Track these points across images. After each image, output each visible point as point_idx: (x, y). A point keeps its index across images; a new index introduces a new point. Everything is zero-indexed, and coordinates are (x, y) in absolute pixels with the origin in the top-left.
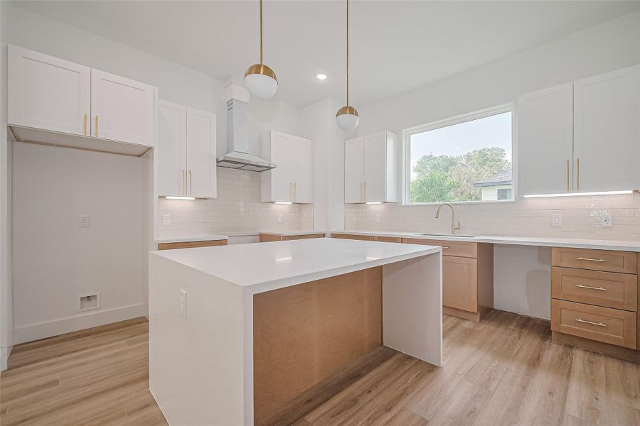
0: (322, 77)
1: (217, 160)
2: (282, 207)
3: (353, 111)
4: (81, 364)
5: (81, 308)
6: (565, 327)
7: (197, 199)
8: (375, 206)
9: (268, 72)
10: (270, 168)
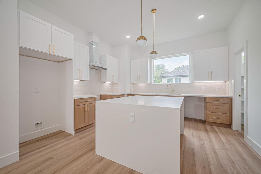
0: (128, 37)
1: (90, 65)
2: (107, 84)
3: (156, 52)
4: (54, 150)
5: (36, 128)
6: (211, 120)
7: (80, 80)
8: (142, 84)
9: (145, 39)
10: (106, 69)
